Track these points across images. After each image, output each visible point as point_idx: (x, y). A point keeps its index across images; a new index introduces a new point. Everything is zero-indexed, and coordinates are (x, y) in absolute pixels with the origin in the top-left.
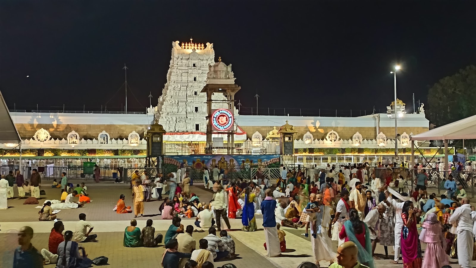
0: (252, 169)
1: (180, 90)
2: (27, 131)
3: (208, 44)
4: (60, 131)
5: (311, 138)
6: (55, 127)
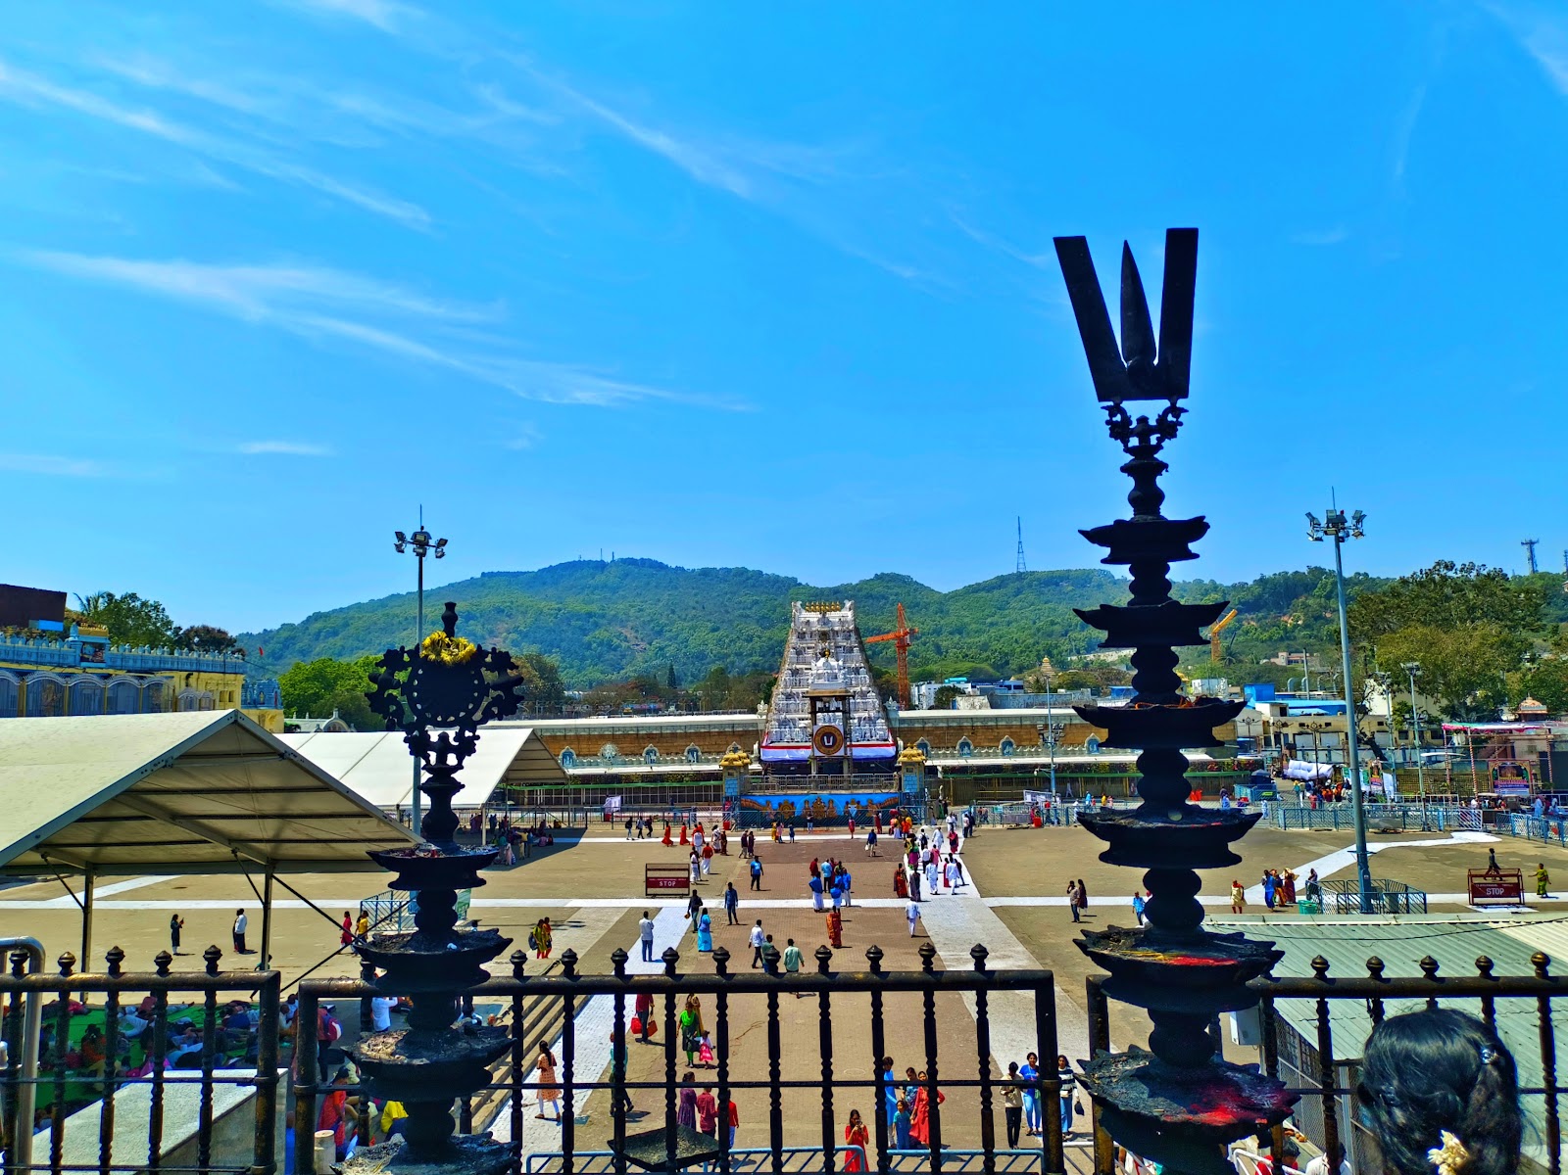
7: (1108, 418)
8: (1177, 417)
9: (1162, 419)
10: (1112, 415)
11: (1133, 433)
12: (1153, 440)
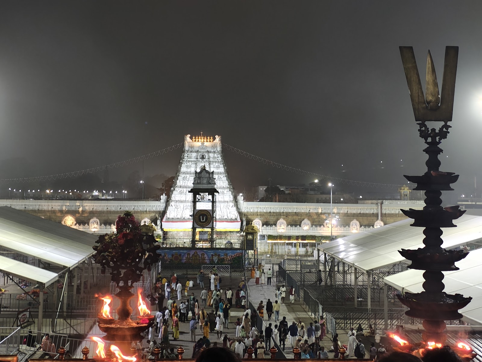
0: (203, 266)
1: (189, 180)
2: (57, 216)
3: (217, 136)
4: (85, 216)
5: (308, 224)
6: (81, 213)
7: (419, 129)
8: (447, 129)
9: (441, 129)
10: (421, 127)
11: (429, 136)
12: (437, 138)
